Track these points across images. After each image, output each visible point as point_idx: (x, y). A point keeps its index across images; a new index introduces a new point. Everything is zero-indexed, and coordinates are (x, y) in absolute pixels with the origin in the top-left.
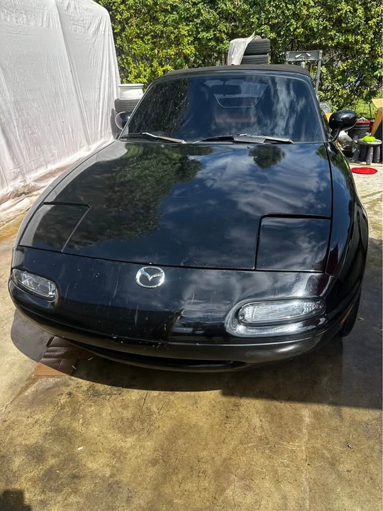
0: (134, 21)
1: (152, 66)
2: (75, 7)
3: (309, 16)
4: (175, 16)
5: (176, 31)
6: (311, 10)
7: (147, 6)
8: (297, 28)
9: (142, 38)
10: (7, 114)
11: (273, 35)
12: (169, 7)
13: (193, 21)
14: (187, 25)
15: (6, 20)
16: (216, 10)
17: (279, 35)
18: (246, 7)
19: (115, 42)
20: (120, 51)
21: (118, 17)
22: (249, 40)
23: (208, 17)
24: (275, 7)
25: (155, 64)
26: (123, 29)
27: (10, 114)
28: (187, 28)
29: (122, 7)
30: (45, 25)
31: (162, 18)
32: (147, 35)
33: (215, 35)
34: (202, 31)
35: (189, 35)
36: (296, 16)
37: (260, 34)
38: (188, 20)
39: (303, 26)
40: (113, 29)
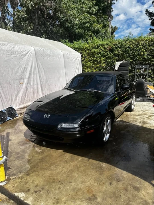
0: (88, 57)
1: (92, 69)
2: (70, 54)
3: (144, 55)
4: (100, 55)
5: (100, 59)
6: (144, 53)
7: (92, 53)
8: (140, 58)
9: (90, 62)
10: (43, 82)
11: (131, 60)
12: (98, 53)
13: (105, 57)
14: (104, 58)
15: (47, 59)
16: (113, 53)
17: (133, 60)
18: (122, 52)
19: (82, 63)
20: (83, 65)
21: (83, 56)
22: (121, 62)
23: (110, 55)
24: (132, 52)
25: (93, 69)
26: (85, 59)
27: (44, 82)
28: (103, 59)
29: (85, 53)
30: (59, 59)
31: (96, 56)
32: (91, 61)
33: (112, 60)
34: (108, 59)
35: (104, 61)
36: (140, 55)
37: (127, 60)
38: (104, 56)
39: (142, 58)
40: (82, 59)
